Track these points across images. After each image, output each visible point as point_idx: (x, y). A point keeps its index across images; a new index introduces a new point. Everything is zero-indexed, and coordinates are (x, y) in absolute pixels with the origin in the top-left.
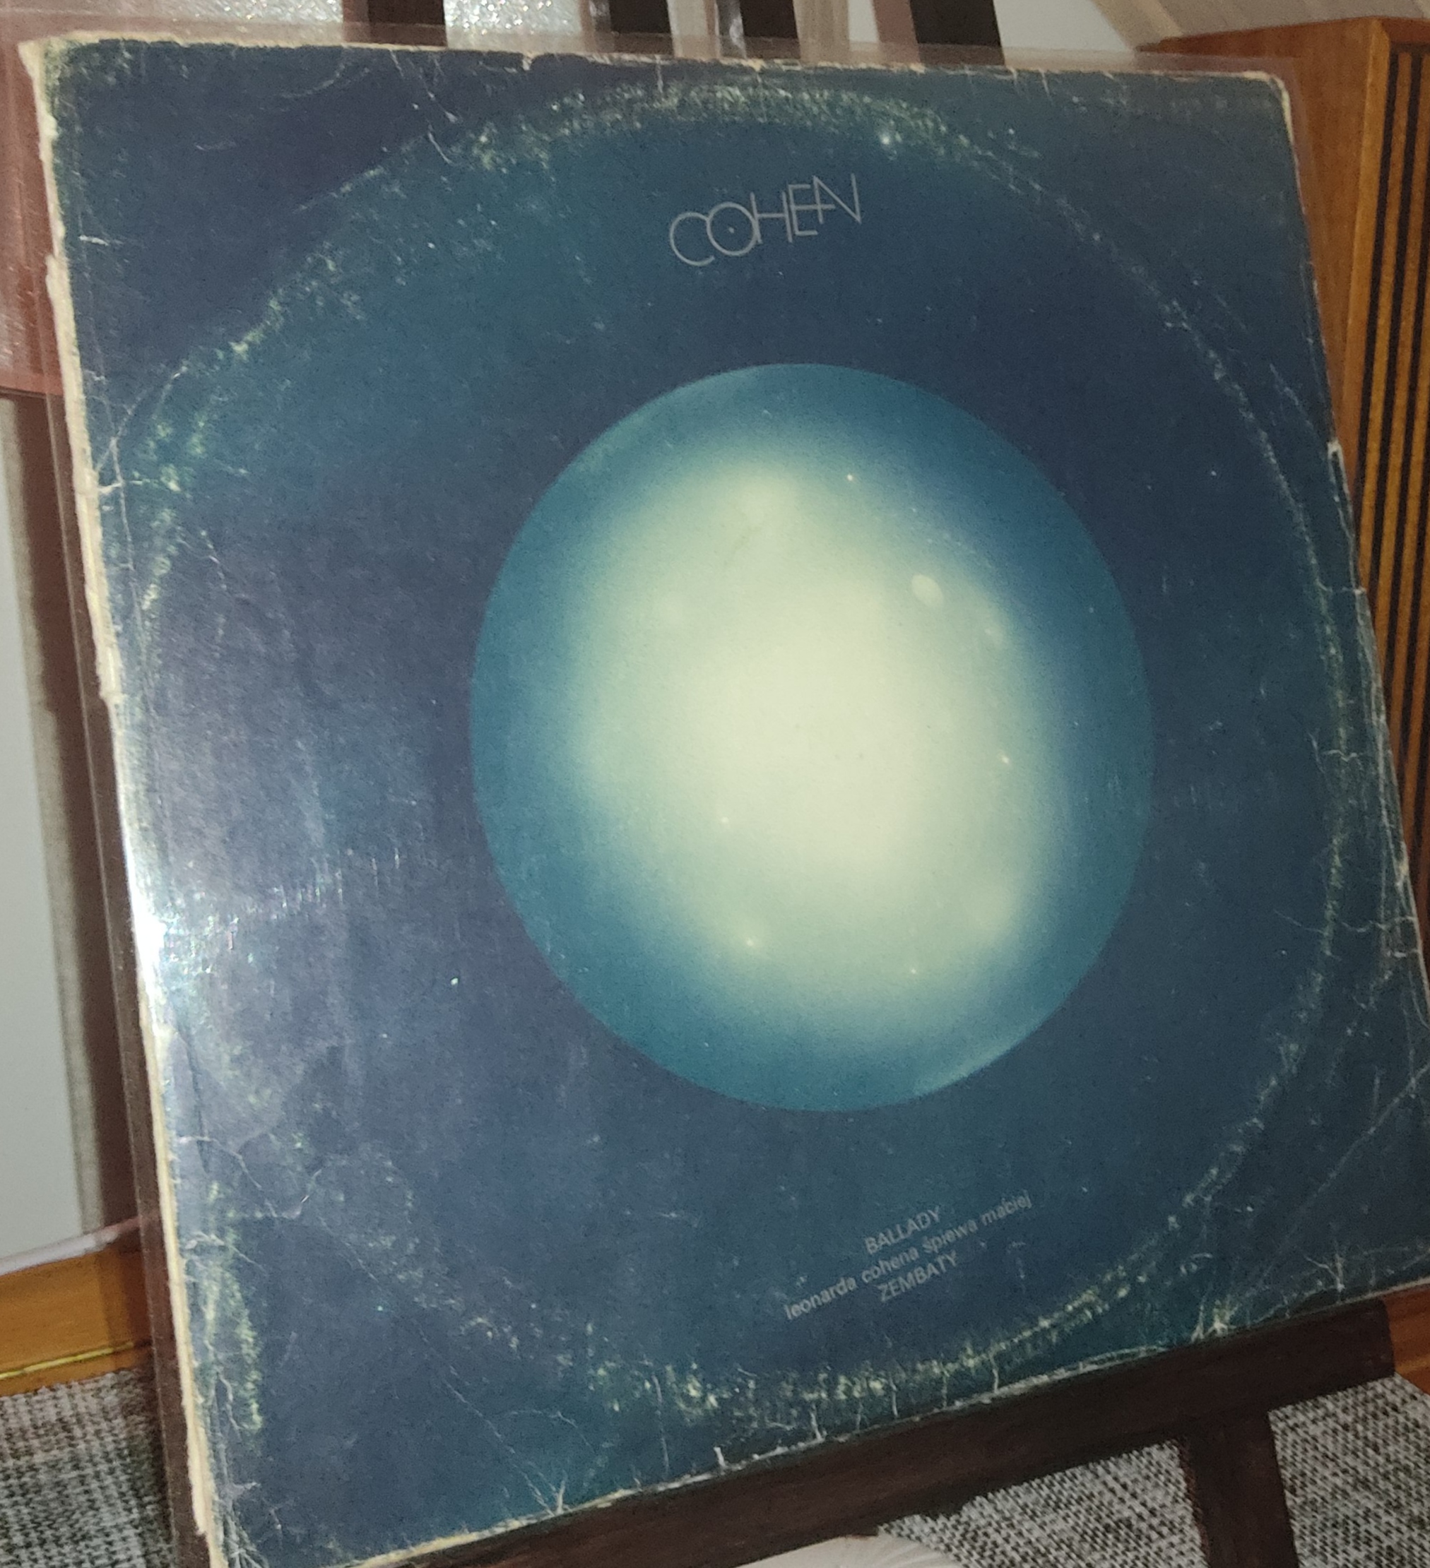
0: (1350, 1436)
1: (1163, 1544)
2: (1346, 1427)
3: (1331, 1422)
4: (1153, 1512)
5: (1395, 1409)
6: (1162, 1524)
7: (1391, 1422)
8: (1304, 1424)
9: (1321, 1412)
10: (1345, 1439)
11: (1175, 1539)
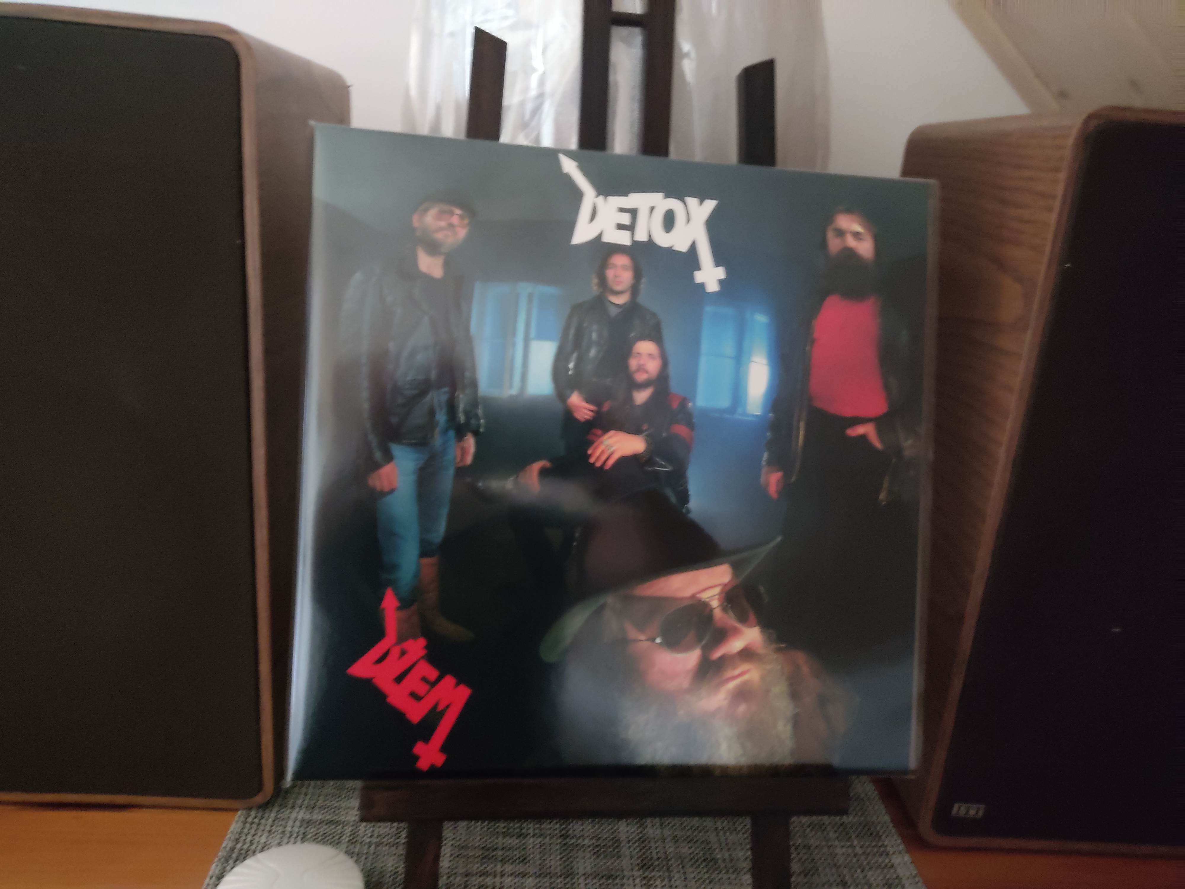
0: (854, 860)
1: (726, 876)
2: (855, 855)
3: (850, 850)
4: (731, 860)
5: (887, 855)
6: (732, 867)
7: (880, 860)
8: (836, 847)
9: (848, 844)
10: (851, 861)
11: (733, 876)
